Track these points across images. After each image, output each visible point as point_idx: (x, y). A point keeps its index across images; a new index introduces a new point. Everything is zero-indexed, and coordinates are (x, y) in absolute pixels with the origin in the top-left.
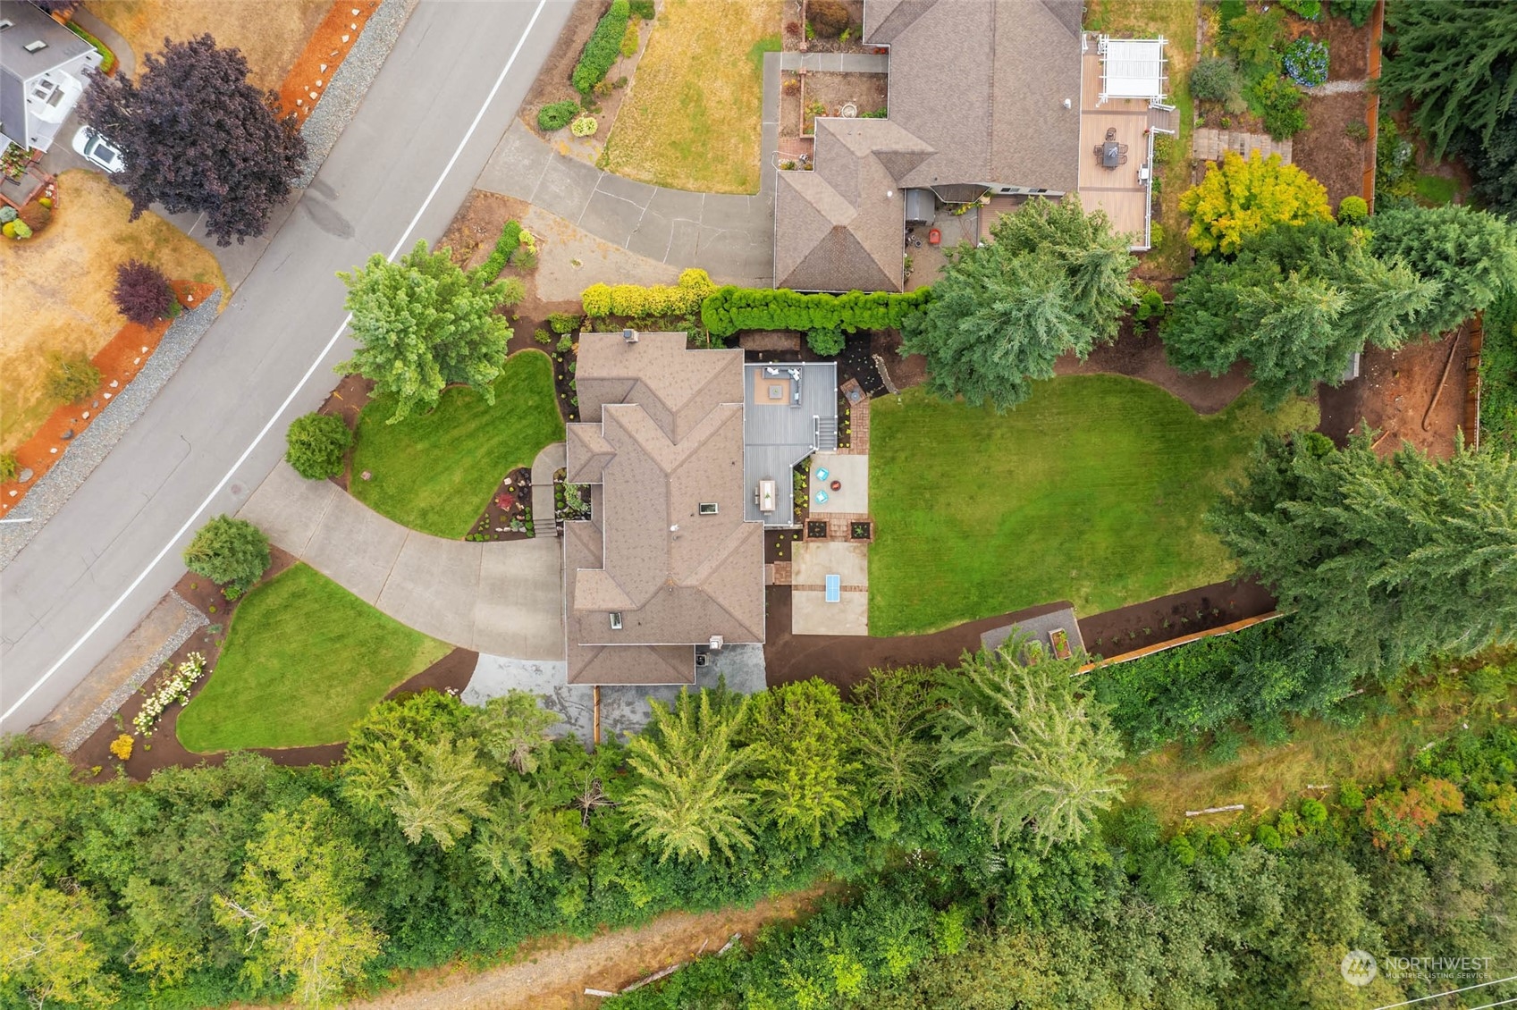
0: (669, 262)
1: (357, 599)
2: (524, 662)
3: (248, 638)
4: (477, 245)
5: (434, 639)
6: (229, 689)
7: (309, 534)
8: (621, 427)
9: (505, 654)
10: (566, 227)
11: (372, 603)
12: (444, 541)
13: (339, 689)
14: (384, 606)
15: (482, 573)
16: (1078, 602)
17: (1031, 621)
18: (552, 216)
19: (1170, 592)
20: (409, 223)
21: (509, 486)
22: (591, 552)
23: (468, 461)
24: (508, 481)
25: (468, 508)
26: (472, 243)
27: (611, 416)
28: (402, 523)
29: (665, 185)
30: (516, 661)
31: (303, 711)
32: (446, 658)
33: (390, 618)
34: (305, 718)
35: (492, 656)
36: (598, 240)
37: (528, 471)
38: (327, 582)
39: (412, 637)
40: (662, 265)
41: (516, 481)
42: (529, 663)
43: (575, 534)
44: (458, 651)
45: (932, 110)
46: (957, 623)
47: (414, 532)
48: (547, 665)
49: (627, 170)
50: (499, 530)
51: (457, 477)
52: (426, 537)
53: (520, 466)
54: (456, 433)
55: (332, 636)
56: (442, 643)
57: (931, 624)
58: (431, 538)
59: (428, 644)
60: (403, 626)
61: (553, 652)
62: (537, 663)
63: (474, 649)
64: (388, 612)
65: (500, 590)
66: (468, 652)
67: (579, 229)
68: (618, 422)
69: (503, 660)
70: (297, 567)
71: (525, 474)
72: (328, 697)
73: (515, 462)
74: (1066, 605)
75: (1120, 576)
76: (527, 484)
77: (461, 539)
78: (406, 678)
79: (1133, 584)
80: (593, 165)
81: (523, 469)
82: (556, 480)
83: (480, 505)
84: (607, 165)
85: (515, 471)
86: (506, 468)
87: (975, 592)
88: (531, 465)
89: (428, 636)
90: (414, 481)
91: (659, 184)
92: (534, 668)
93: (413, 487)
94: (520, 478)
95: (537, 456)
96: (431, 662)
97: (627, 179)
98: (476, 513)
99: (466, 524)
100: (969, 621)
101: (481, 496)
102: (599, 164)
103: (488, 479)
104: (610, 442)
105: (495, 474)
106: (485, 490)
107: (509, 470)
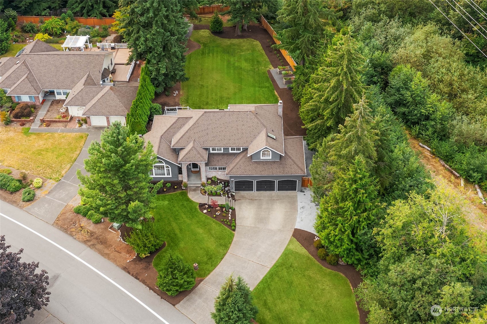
1: (266, 276)
2: (299, 213)
4: (81, 227)
5: (288, 245)
9: (295, 219)
11: (269, 269)
12: (235, 239)
13: (319, 285)
14: (269, 265)
15: (252, 226)
16: (268, 69)
17: (275, 78)
19: (264, 53)
20: (61, 250)
21: (207, 211)
22: (240, 160)
23: (193, 227)
24: (205, 211)
25: (217, 228)
26: (80, 228)
27: (177, 143)
28: (225, 255)
29: (75, 160)
30: (298, 215)
32: (298, 240)
33: (277, 262)
35: (297, 224)
37: (200, 204)
38: (256, 289)
39: (287, 254)
41: (205, 209)
42: (299, 211)
43: (232, 169)
44: (294, 236)
45: (73, 74)
46: (276, 94)
47: (229, 251)
48: (300, 205)
49: (63, 172)
50: (230, 218)
51: (201, 231)
52: (232, 246)
54: (177, 231)
56: (291, 241)
58: (232, 244)
59: (291, 247)
60: (282, 256)
61: (293, 202)
62: (299, 208)
63: (293, 230)
64: (274, 262)
65: (261, 220)
66: (294, 232)
68: (180, 139)
69: (298, 220)
71: (202, 206)
72: (323, 290)
73: (196, 209)
74: (269, 71)
75: (258, 62)
76: (207, 204)
77: (234, 232)
78: (310, 256)
79: (260, 59)
80: (57, 183)
81: (199, 206)
82: (206, 195)
83: (216, 223)
84: (59, 178)
85: (200, 209)
86: (198, 212)
87: (263, 89)
88: (198, 203)
89: (287, 247)
90: (201, 249)
91: (73, 163)
92: (302, 209)
93: (204, 249)
94: (204, 207)
95: (194, 201)
96: (301, 246)
97: (67, 172)
98: (220, 225)
99: (225, 229)
100: (275, 91)
101: (212, 222)
102: (57, 181)
103: (203, 219)
104: (188, 143)
105: (200, 216)
106: (209, 221)
107: (199, 211)
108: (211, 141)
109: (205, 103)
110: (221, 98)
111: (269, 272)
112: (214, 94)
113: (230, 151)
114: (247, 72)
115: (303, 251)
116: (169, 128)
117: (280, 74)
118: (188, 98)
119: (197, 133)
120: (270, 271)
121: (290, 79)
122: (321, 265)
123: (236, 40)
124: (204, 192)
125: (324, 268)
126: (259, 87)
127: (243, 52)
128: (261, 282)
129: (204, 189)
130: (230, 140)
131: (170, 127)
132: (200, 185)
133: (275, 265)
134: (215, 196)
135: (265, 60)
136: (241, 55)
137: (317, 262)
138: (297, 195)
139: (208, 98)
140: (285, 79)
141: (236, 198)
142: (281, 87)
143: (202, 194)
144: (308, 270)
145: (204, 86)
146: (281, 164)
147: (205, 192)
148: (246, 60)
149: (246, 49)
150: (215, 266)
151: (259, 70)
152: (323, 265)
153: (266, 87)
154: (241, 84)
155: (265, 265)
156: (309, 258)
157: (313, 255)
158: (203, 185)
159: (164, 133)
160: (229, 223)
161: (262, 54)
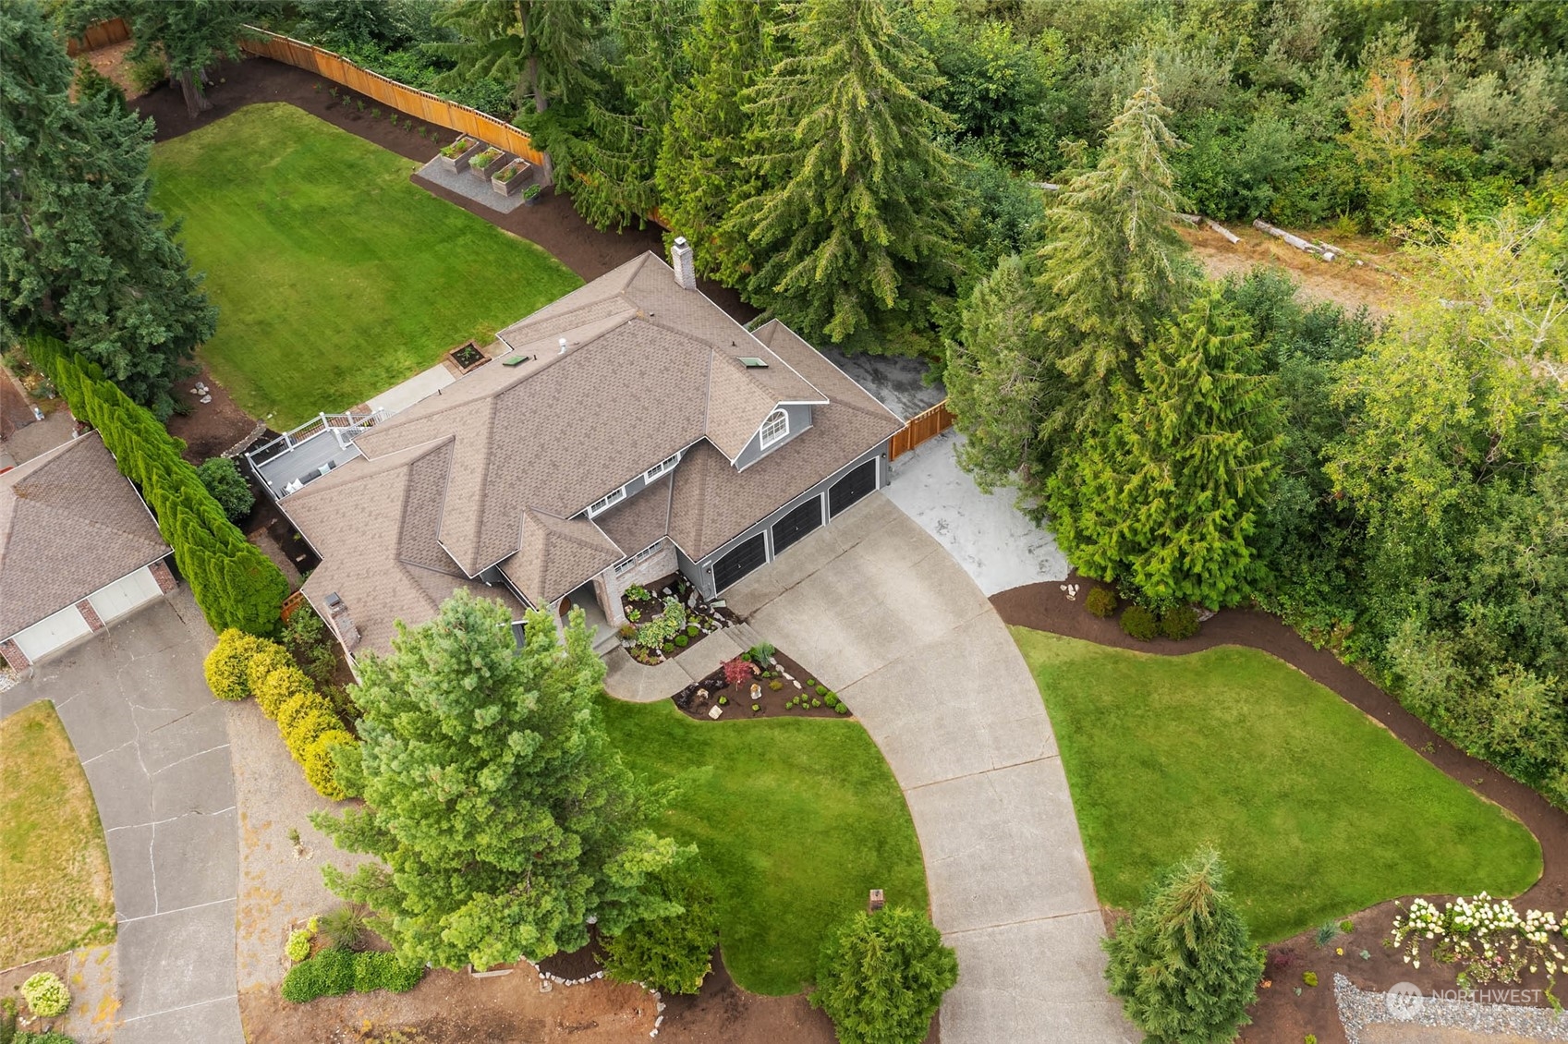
0: (224, 737)
1: (1072, 786)
2: (947, 546)
3: (1289, 888)
4: (367, 1035)
5: (1026, 656)
6: (1389, 854)
7: (1049, 925)
8: (481, 523)
9: (959, 571)
10: (248, 912)
11: (1059, 762)
12: (878, 738)
13: (1218, 713)
15: (878, 664)
16: (405, 174)
17: (456, 190)
18: (243, 945)
19: (341, 130)
21: (721, 706)
22: (702, 489)
23: (732, 784)
24: (715, 712)
25: (800, 738)
27: (477, 552)
28: (904, 805)
29: (97, 821)
30: (955, 555)
31: (1297, 733)
32: (1034, 627)
33: (1053, 725)
34: (1305, 723)
35: (978, 582)
36: (243, 850)
37: (676, 698)
38: (1090, 842)
39: (1054, 684)
40: (234, 744)
41: (706, 705)
42: (944, 541)
43: (699, 534)
44: (1010, 620)
46: (510, 234)
47: (902, 785)
48: (925, 524)
49: (98, 892)
50: (797, 685)
51: (766, 781)
52: (893, 763)
53: (679, 713)
55: (1156, 776)
56: (1021, 644)
57: (530, 252)
58: (889, 758)
59: (1040, 657)
60: (1046, 701)
61: (902, 527)
62: (937, 537)
63: (989, 605)
64: (1048, 731)
65: (881, 632)
66: (1001, 611)
67: (242, 890)
68: (479, 534)
69: (970, 568)
70: (1115, 903)
71: (686, 700)
72: (1242, 720)
73: (680, 722)
74: (417, 179)
75: (351, 166)
76: (697, 689)
77: (851, 719)
78: (1110, 649)
79: (353, 155)
80: (115, 945)
81: (680, 707)
82: (662, 658)
83: (782, 726)
84: (104, 925)
85: (693, 714)
86: (697, 728)
87: (461, 241)
88: (666, 701)
89: (1029, 665)
90: (826, 833)
91: (98, 833)
92: (943, 531)
93: (836, 828)
94: (697, 701)
95: (647, 701)
96: (1059, 639)
97: (113, 882)
98: (797, 723)
99: (826, 728)
100: (499, 229)
101: (767, 732)
102: (110, 938)
103: (733, 739)
104: (514, 529)
105: (718, 735)
106: (755, 733)
107: (696, 722)
108: (582, 480)
109: (331, 376)
110: (365, 332)
111: (1068, 771)
112: (328, 332)
113: (648, 480)
114: (357, 213)
115: (1076, 648)
116: (404, 517)
117: (460, 171)
118: (259, 388)
119: (519, 479)
120: (1066, 763)
121: (514, 171)
122: (1160, 657)
123: (209, 128)
124: (649, 655)
125: (1175, 659)
126: (443, 241)
127: (272, 157)
128: (1080, 811)
129: (640, 647)
130: (635, 444)
131: (405, 511)
132: (615, 642)
133: (1059, 738)
134: (689, 645)
135: (368, 151)
136: (276, 170)
137: (1143, 656)
138: (889, 502)
139: (322, 354)
140: (500, 178)
141: (740, 611)
142: (506, 211)
143: (648, 663)
144: (1149, 694)
145: (270, 325)
146: (822, 434)
147: (652, 653)
148: (310, 177)
149: (274, 143)
150: (915, 857)
151: (382, 189)
152: (1163, 652)
153: (462, 232)
154: (380, 259)
155: (1037, 756)
156: (1116, 660)
157: (1114, 644)
158: (624, 635)
159: (400, 541)
160: (815, 702)
161: (338, 136)
